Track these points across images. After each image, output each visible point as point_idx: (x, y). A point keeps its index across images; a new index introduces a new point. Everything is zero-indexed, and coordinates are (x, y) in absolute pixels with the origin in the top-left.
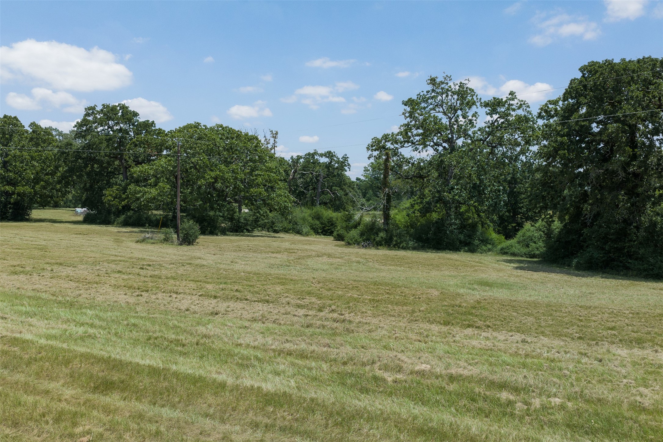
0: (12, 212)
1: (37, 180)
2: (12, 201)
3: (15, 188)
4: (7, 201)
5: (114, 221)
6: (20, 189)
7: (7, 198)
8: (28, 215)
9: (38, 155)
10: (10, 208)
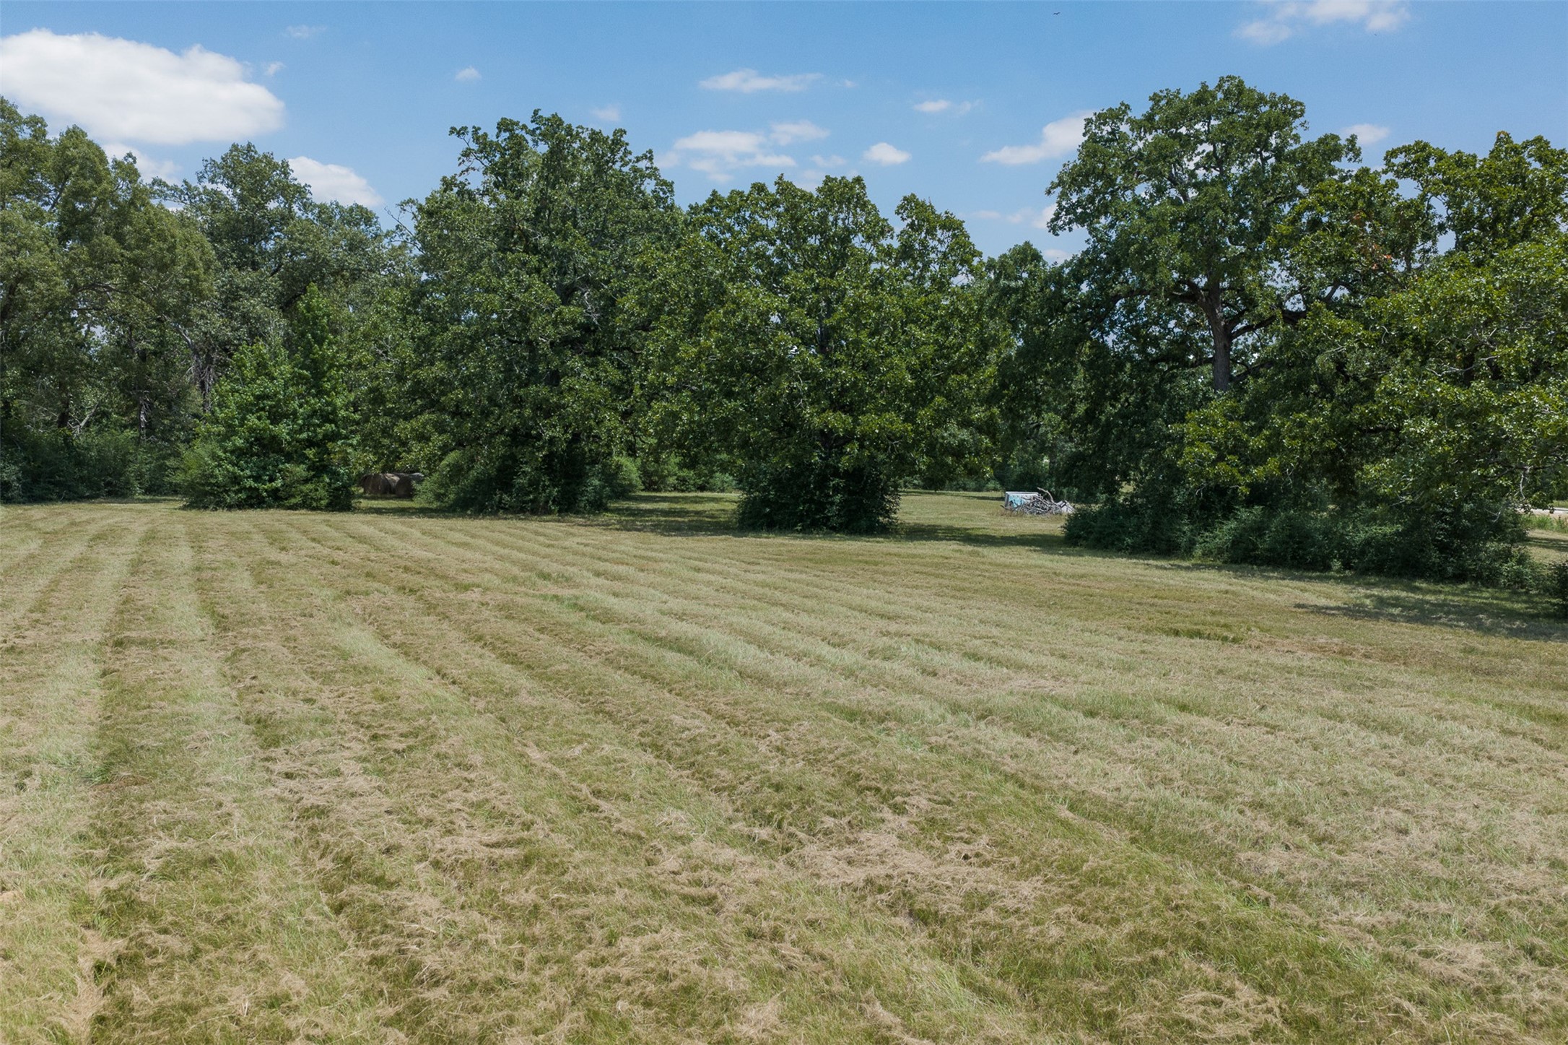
0: (844, 504)
1: (920, 395)
2: (844, 463)
3: (856, 421)
4: (827, 466)
5: (1192, 543)
6: (871, 422)
7: (829, 456)
8: (887, 513)
9: (926, 304)
10: (836, 490)
